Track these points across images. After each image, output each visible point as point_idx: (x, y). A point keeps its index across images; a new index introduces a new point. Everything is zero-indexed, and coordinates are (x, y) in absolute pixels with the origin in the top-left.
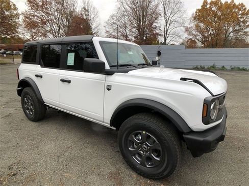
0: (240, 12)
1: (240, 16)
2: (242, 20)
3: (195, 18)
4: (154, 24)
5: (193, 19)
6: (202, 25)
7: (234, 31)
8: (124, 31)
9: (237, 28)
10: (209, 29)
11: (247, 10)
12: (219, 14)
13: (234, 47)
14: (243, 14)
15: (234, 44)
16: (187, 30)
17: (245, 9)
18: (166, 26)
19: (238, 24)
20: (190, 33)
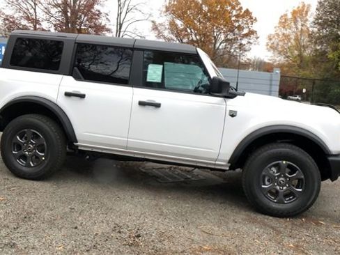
0: (234, 13)
1: (233, 19)
2: (237, 24)
3: (167, 9)
4: (96, 7)
5: (164, 9)
6: (179, 23)
7: (227, 40)
8: (32, 11)
9: (230, 36)
10: (189, 31)
11: (243, 11)
12: (205, 8)
13: (226, 67)
14: (237, 16)
15: (227, 62)
16: (155, 28)
17: (241, 8)
18: (119, 15)
19: (232, 31)
20: (160, 35)
